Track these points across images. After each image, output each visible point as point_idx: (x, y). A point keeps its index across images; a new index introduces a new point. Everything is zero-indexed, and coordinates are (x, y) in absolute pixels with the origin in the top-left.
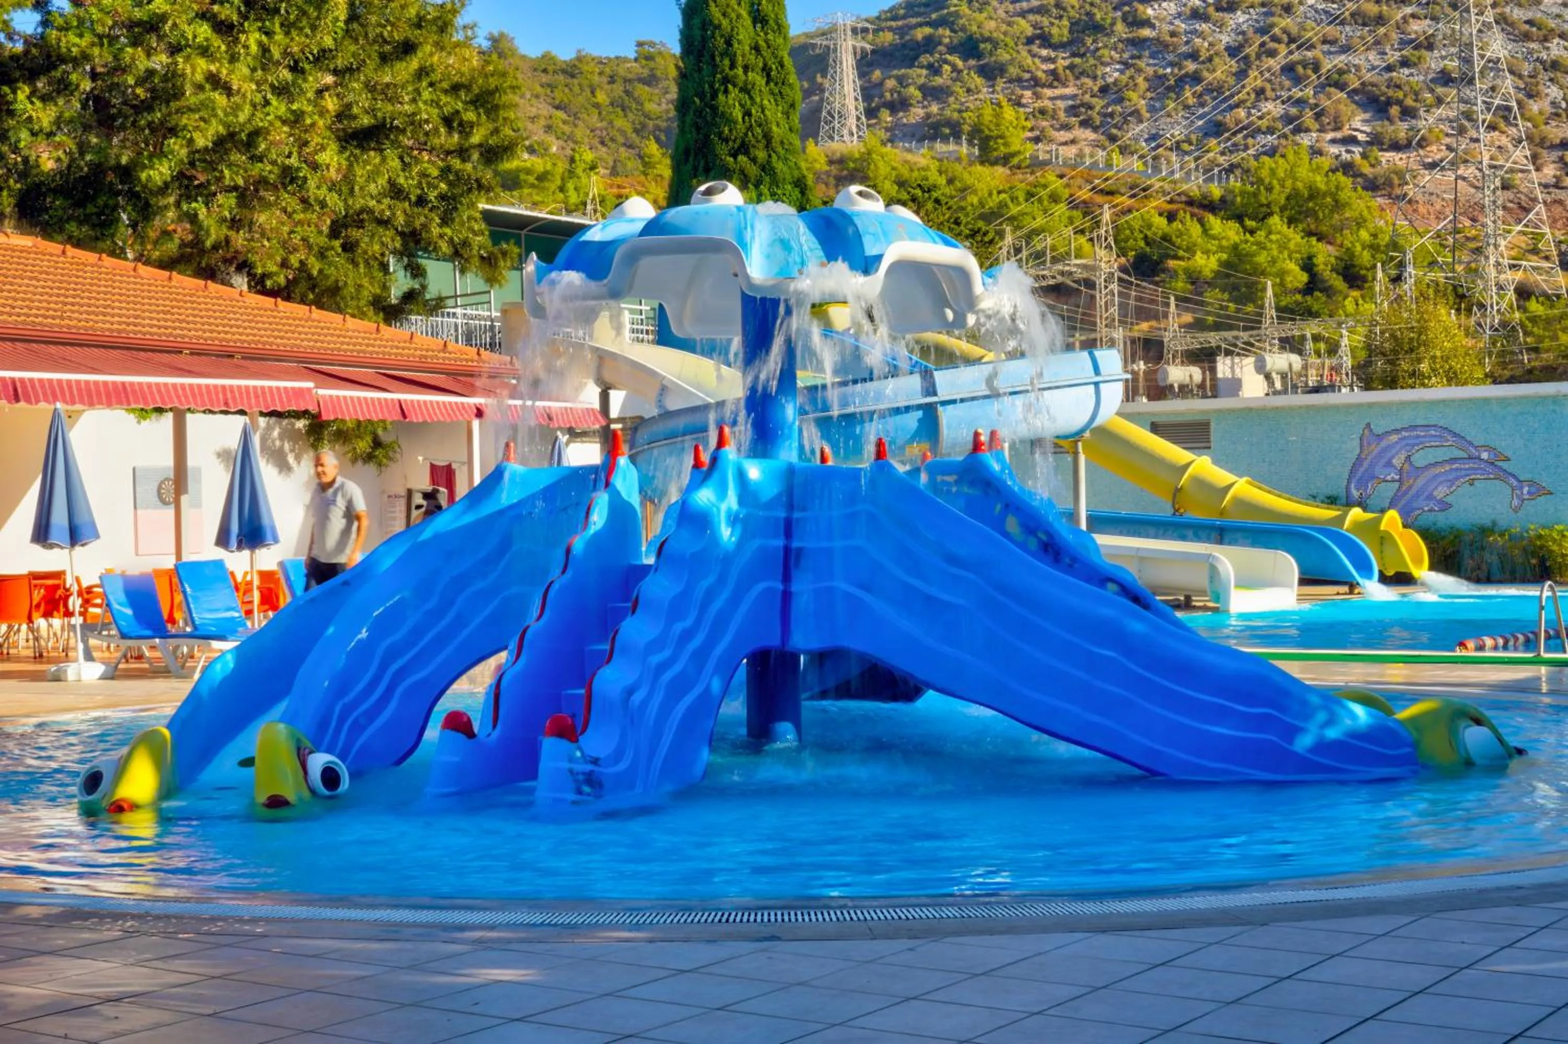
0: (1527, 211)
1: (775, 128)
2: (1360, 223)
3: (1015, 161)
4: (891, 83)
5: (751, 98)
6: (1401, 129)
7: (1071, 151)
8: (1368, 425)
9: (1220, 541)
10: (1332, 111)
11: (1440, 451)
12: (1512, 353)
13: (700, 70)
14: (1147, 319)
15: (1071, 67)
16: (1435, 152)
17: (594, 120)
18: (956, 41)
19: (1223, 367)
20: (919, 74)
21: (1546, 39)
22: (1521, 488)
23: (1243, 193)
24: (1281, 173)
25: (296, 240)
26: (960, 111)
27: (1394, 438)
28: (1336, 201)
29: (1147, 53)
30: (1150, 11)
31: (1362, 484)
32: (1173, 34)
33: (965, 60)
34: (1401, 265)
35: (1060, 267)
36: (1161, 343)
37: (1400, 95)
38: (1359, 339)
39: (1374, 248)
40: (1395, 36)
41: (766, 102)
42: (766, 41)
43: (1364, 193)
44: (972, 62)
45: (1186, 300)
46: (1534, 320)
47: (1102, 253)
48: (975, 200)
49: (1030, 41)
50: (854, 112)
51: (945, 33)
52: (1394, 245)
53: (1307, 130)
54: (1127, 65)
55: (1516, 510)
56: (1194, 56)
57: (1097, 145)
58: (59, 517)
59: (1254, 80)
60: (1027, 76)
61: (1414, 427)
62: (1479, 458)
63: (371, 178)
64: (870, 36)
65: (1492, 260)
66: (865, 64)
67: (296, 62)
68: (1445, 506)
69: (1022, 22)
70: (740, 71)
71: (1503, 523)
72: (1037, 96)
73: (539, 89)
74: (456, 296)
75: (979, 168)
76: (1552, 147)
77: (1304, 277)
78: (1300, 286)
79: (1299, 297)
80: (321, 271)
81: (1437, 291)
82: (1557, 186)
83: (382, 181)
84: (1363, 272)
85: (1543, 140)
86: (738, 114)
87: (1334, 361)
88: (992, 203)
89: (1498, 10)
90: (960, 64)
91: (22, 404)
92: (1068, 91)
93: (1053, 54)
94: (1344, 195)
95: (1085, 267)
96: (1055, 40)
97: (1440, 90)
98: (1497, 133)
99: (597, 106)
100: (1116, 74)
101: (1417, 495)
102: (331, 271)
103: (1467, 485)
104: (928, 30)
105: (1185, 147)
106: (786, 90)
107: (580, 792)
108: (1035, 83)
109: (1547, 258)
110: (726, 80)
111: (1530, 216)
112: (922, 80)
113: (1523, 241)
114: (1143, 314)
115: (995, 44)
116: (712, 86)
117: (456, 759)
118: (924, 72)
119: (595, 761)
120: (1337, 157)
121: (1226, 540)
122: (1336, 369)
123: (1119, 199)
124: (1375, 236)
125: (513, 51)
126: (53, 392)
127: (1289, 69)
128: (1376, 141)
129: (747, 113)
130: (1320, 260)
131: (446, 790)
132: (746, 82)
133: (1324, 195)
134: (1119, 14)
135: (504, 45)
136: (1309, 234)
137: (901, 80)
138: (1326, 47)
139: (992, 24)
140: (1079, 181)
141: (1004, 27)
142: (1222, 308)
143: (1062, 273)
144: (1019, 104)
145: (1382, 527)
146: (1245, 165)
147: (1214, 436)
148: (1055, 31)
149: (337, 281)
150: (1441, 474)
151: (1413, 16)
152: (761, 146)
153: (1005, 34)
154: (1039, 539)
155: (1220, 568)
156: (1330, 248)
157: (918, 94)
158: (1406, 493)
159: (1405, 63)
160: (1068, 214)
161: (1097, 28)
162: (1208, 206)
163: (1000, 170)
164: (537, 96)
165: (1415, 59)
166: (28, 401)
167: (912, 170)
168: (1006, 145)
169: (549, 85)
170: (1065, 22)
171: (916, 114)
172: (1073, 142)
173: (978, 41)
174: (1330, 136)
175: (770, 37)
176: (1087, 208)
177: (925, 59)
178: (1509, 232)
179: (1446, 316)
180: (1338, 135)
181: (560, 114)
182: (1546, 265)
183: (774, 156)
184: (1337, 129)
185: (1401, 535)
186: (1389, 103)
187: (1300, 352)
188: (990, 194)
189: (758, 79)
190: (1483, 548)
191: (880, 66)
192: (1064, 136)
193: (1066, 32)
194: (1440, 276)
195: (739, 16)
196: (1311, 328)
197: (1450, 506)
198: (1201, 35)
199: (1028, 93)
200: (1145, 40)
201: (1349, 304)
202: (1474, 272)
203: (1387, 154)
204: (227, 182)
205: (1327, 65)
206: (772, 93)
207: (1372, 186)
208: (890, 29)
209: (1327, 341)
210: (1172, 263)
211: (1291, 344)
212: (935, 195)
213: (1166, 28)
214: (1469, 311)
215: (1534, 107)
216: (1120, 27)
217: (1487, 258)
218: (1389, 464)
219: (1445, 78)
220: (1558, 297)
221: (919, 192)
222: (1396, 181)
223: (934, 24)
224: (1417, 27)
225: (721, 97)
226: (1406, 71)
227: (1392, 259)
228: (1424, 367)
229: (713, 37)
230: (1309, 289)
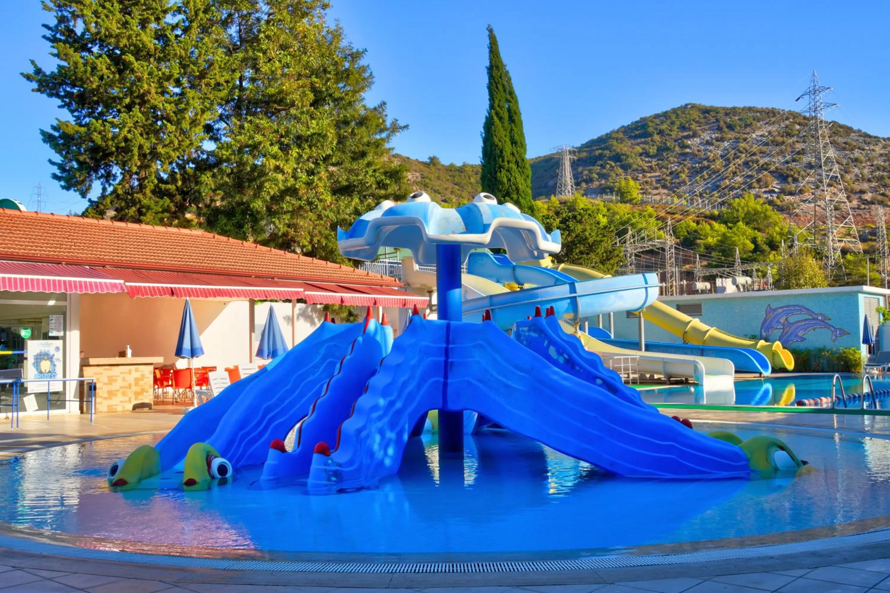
0: (845, 218)
1: (520, 186)
2: (775, 224)
3: (635, 201)
4: (586, 172)
5: (511, 174)
6: (792, 187)
7: (658, 198)
8: (769, 305)
9: (702, 355)
10: (764, 180)
11: (800, 316)
12: (840, 276)
13: (489, 163)
14: (688, 264)
15: (658, 165)
16: (808, 196)
17: (470, 189)
18: (611, 155)
19: (719, 282)
20: (597, 169)
21: (852, 150)
22: (836, 332)
23: (727, 213)
24: (742, 204)
25: (316, 231)
26: (613, 183)
27: (780, 310)
28: (766, 216)
29: (688, 159)
30: (689, 142)
31: (767, 330)
32: (699, 151)
33: (615, 163)
34: (793, 241)
35: (651, 243)
36: (693, 273)
37: (792, 173)
38: (775, 271)
39: (781, 234)
40: (789, 149)
41: (517, 175)
42: (517, 151)
43: (778, 212)
44: (618, 163)
45: (704, 256)
46: (849, 262)
47: (668, 237)
48: (618, 217)
49: (641, 155)
50: (570, 184)
51: (607, 152)
52: (789, 233)
53: (754, 188)
54: (680, 163)
55: (834, 341)
56: (707, 159)
57: (668, 195)
58: (187, 344)
59: (732, 168)
60: (640, 168)
61: (788, 306)
62: (817, 319)
63: (347, 206)
64: (577, 154)
65: (831, 238)
66: (574, 165)
67: (317, 160)
68: (803, 339)
69: (638, 147)
70: (506, 163)
71: (828, 347)
72: (644, 177)
73: (449, 177)
74: (386, 254)
75: (620, 205)
76: (856, 193)
77: (752, 246)
78: (751, 250)
79: (750, 254)
80: (326, 244)
81: (807, 251)
82: (858, 208)
83: (352, 208)
84: (777, 244)
85: (852, 190)
86: (505, 180)
87: (765, 280)
88: (624, 218)
89: (832, 139)
90: (613, 164)
91: (175, 297)
92: (656, 174)
93: (650, 160)
94: (769, 213)
95: (661, 243)
96: (651, 154)
97: (808, 171)
98: (832, 188)
99: (471, 183)
100: (676, 167)
101: (791, 334)
102: (330, 244)
103: (812, 331)
104: (600, 151)
105: (705, 195)
106: (525, 170)
107: (329, 480)
108: (644, 171)
109: (854, 237)
110: (501, 167)
111: (847, 220)
112: (598, 171)
113: (844, 231)
114: (686, 261)
115: (627, 157)
116: (495, 170)
117: (275, 463)
118: (599, 168)
119: (340, 465)
120: (767, 198)
121: (705, 354)
122: (766, 283)
123: (676, 216)
124: (782, 229)
125: (439, 163)
126: (190, 293)
127: (746, 164)
128: (783, 191)
129: (509, 180)
130: (759, 239)
131: (271, 478)
132: (508, 167)
133: (761, 213)
134: (677, 143)
135: (435, 161)
136: (755, 229)
137: (590, 171)
138: (761, 155)
139: (626, 149)
140: (660, 209)
141: (631, 149)
142: (719, 259)
143: (652, 245)
144: (637, 180)
145: (773, 349)
146: (729, 202)
147: (703, 311)
148: (651, 150)
149: (332, 248)
150: (799, 326)
151: (797, 141)
152: (515, 193)
153: (631, 152)
154: (565, 358)
155: (698, 366)
156: (764, 234)
157: (596, 176)
158: (786, 333)
159: (794, 160)
160: (656, 222)
161: (668, 149)
162: (713, 217)
163: (628, 205)
164: (448, 180)
165: (798, 159)
166: (177, 296)
167: (593, 206)
168: (630, 195)
169: (453, 176)
170: (655, 147)
171: (596, 184)
172: (659, 194)
173: (620, 155)
174: (763, 190)
175: (518, 149)
176: (663, 219)
177: (599, 162)
178: (838, 227)
179: (811, 261)
180: (767, 189)
181: (457, 187)
182: (854, 240)
183: (520, 198)
184: (767, 187)
185: (782, 352)
186: (788, 176)
187: (751, 277)
188: (624, 215)
189: (513, 166)
190: (820, 357)
191: (581, 165)
192: (655, 192)
193: (655, 151)
194: (809, 245)
195: (505, 141)
196: (755, 266)
197: (805, 339)
198: (711, 151)
199: (641, 175)
200: (688, 153)
201: (771, 257)
202: (823, 244)
203: (788, 197)
204: (285, 209)
205: (762, 162)
206: (519, 172)
207: (781, 209)
208: (586, 151)
209: (762, 272)
210: (699, 241)
211: (746, 273)
212: (588, 212)
213: (696, 149)
214: (821, 259)
215: (848, 177)
216: (677, 148)
217: (829, 237)
218: (778, 322)
219: (810, 166)
220: (859, 253)
221: (582, 211)
222: (791, 208)
223: (603, 149)
224: (799, 146)
225: (499, 174)
226: (795, 164)
227: (789, 238)
228: (802, 281)
229: (495, 149)
230: (755, 251)
